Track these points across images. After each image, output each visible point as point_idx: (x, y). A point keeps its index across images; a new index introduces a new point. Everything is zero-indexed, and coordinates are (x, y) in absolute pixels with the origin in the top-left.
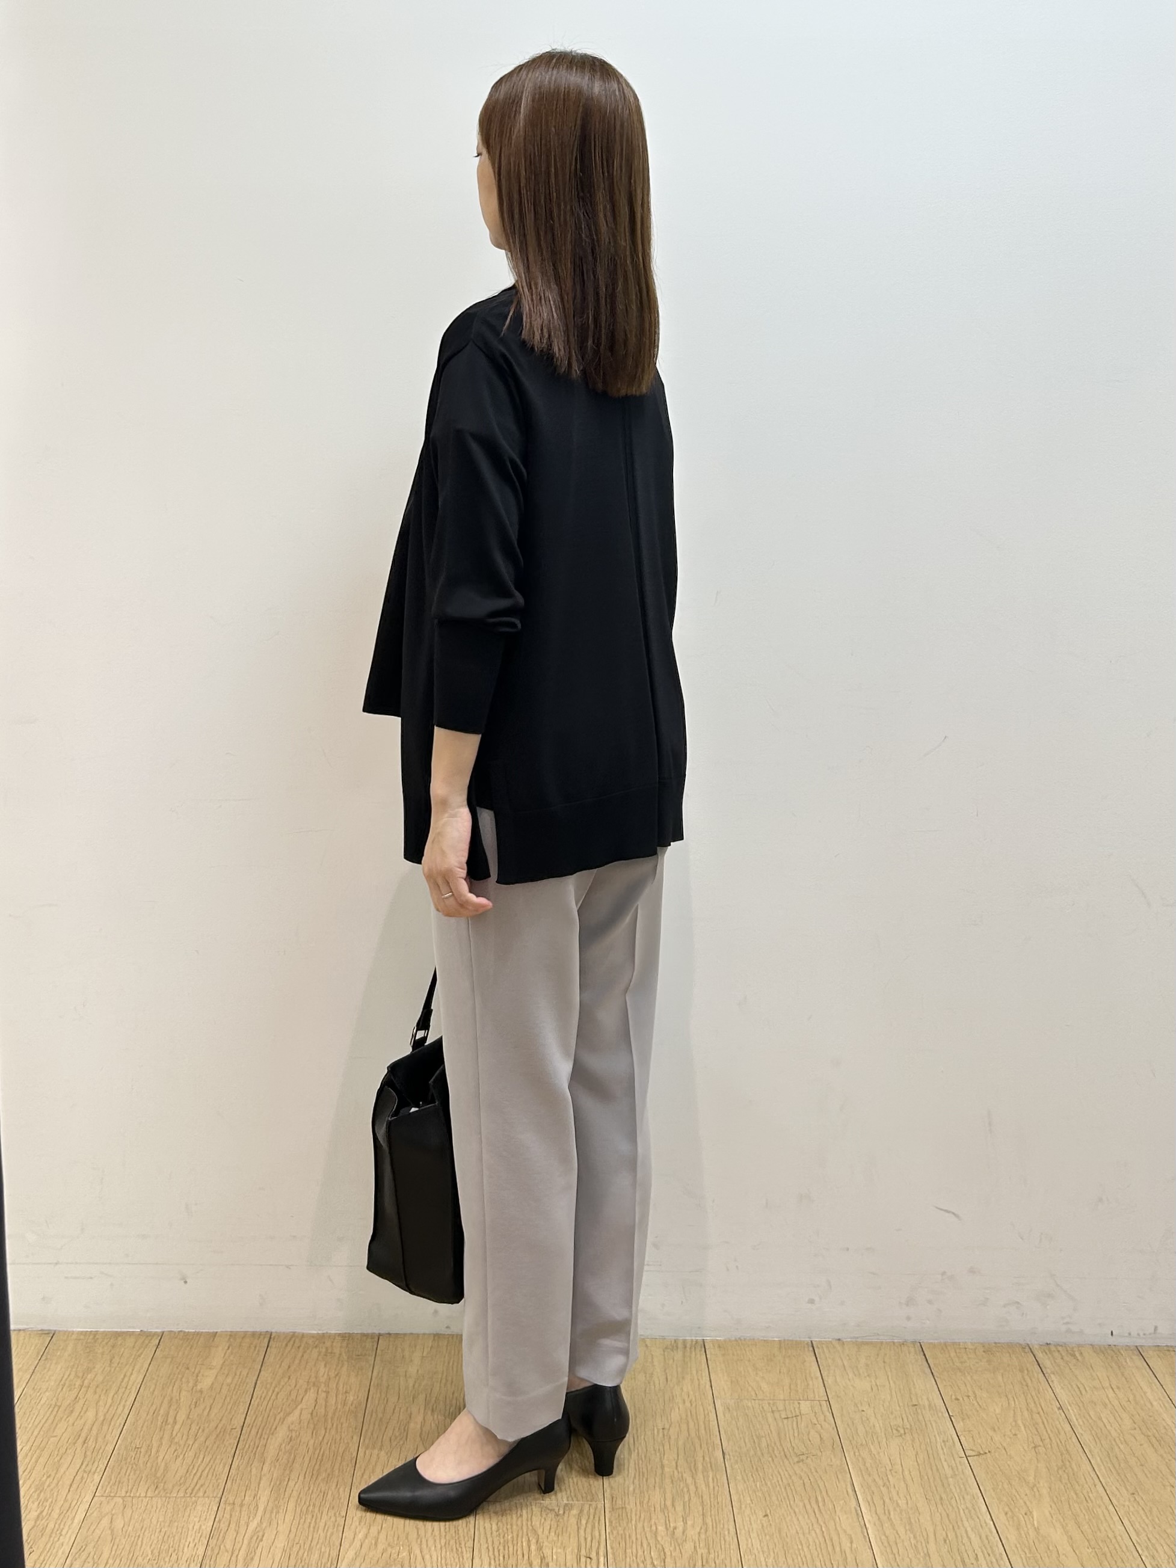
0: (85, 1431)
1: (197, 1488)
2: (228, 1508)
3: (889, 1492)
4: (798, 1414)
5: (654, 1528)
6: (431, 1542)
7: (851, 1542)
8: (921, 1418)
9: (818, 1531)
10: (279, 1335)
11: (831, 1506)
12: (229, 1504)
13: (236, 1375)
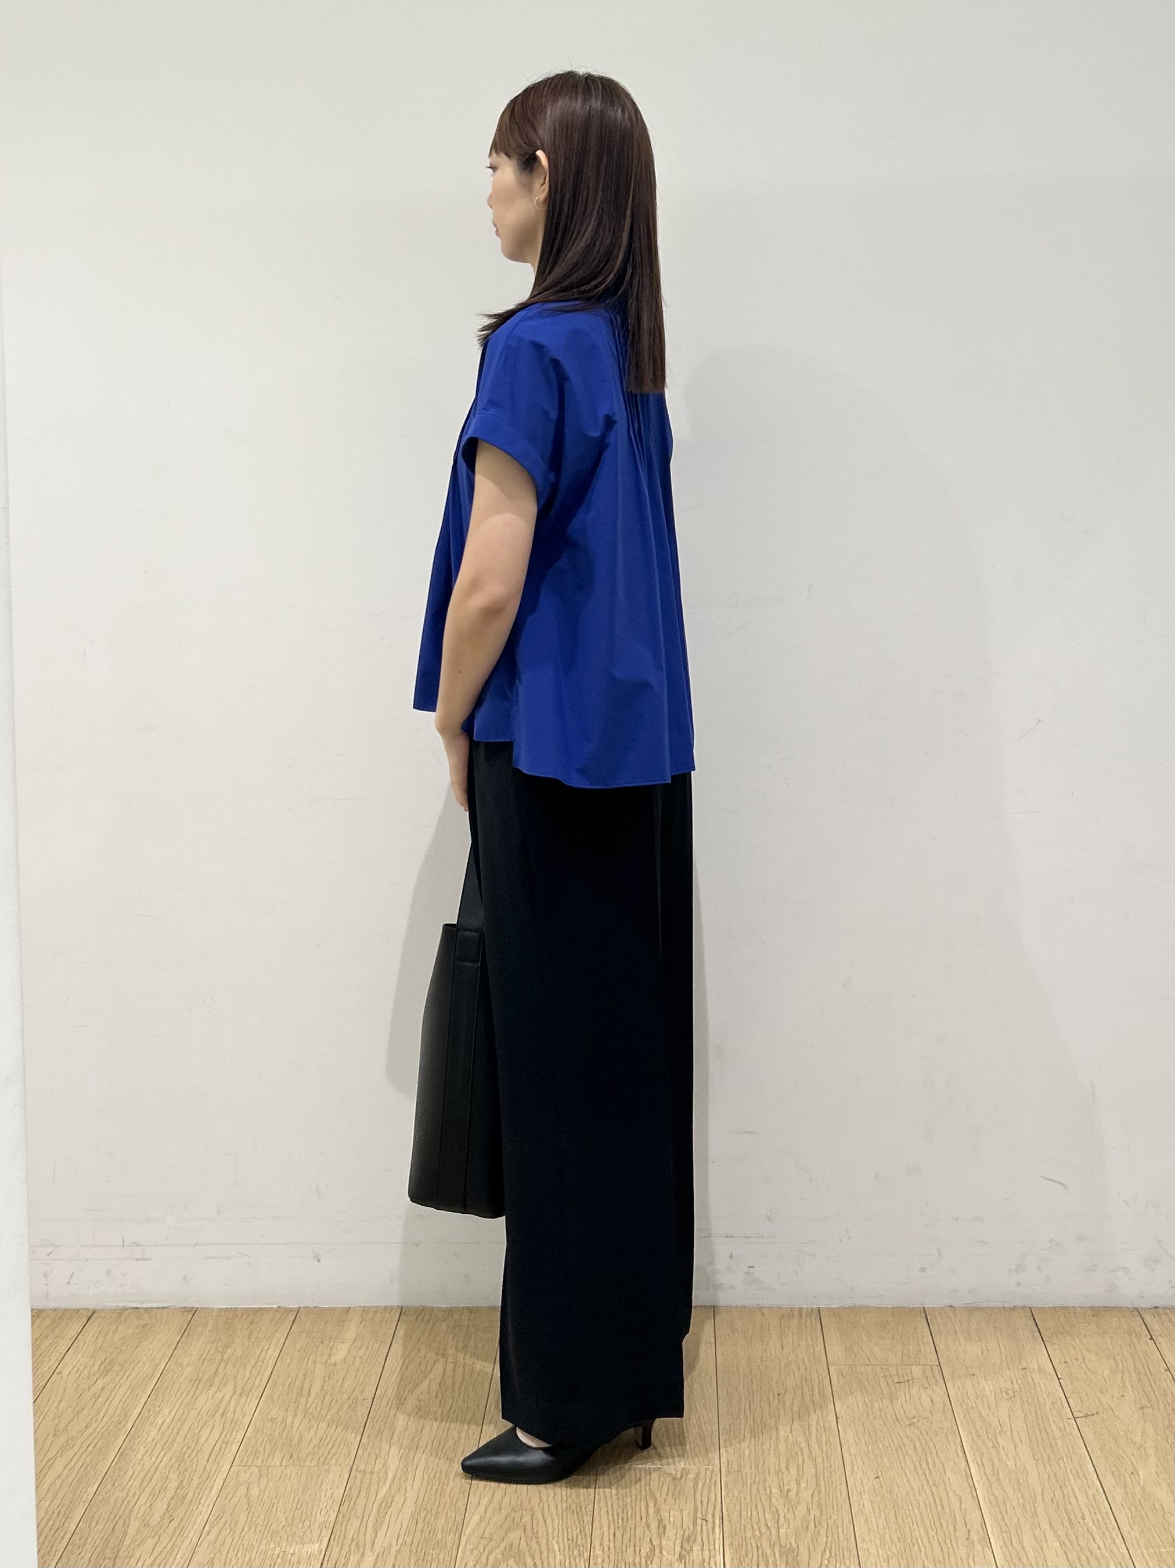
0: (224, 1403)
1: (330, 1456)
2: (359, 1476)
3: (999, 1453)
4: (910, 1378)
5: (768, 1490)
6: (552, 1508)
7: (961, 1503)
8: (1030, 1379)
9: (928, 1491)
10: (409, 1308)
11: (941, 1468)
12: (360, 1472)
13: (368, 1348)
